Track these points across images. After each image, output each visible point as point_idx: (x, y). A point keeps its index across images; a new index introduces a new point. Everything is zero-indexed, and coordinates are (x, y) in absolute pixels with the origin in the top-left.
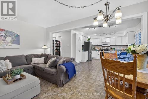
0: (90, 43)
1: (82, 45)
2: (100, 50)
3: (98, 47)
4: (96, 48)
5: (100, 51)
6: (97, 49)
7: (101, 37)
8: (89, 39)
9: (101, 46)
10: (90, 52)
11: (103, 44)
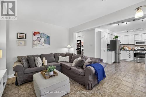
0: (118, 41)
1: (107, 44)
2: (132, 50)
3: (128, 46)
4: (125, 48)
5: (133, 52)
6: (128, 49)
7: (133, 33)
8: (116, 37)
9: (134, 45)
10: (117, 52)
11: (137, 43)
